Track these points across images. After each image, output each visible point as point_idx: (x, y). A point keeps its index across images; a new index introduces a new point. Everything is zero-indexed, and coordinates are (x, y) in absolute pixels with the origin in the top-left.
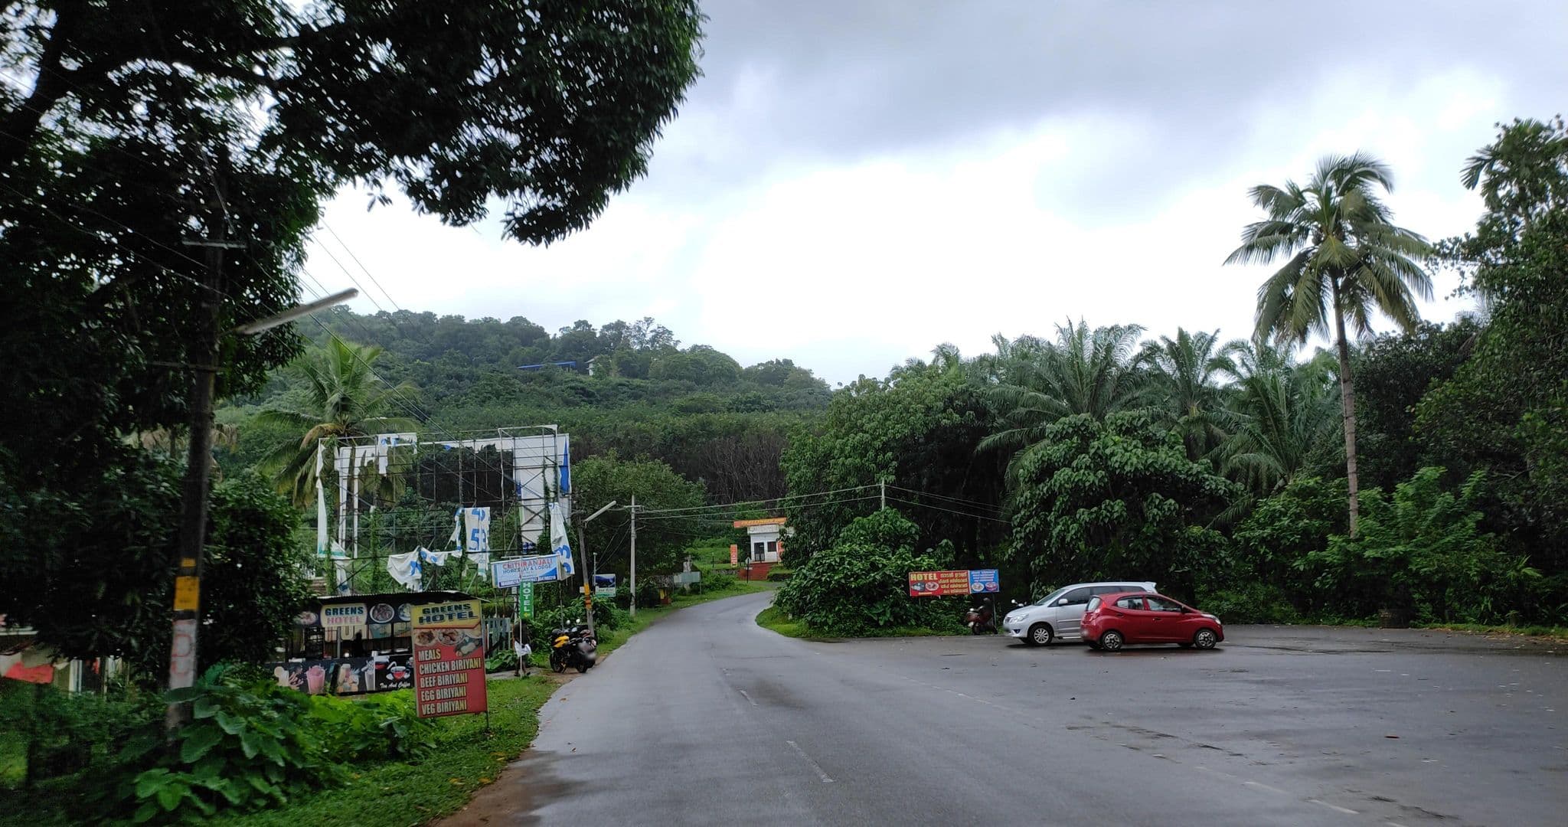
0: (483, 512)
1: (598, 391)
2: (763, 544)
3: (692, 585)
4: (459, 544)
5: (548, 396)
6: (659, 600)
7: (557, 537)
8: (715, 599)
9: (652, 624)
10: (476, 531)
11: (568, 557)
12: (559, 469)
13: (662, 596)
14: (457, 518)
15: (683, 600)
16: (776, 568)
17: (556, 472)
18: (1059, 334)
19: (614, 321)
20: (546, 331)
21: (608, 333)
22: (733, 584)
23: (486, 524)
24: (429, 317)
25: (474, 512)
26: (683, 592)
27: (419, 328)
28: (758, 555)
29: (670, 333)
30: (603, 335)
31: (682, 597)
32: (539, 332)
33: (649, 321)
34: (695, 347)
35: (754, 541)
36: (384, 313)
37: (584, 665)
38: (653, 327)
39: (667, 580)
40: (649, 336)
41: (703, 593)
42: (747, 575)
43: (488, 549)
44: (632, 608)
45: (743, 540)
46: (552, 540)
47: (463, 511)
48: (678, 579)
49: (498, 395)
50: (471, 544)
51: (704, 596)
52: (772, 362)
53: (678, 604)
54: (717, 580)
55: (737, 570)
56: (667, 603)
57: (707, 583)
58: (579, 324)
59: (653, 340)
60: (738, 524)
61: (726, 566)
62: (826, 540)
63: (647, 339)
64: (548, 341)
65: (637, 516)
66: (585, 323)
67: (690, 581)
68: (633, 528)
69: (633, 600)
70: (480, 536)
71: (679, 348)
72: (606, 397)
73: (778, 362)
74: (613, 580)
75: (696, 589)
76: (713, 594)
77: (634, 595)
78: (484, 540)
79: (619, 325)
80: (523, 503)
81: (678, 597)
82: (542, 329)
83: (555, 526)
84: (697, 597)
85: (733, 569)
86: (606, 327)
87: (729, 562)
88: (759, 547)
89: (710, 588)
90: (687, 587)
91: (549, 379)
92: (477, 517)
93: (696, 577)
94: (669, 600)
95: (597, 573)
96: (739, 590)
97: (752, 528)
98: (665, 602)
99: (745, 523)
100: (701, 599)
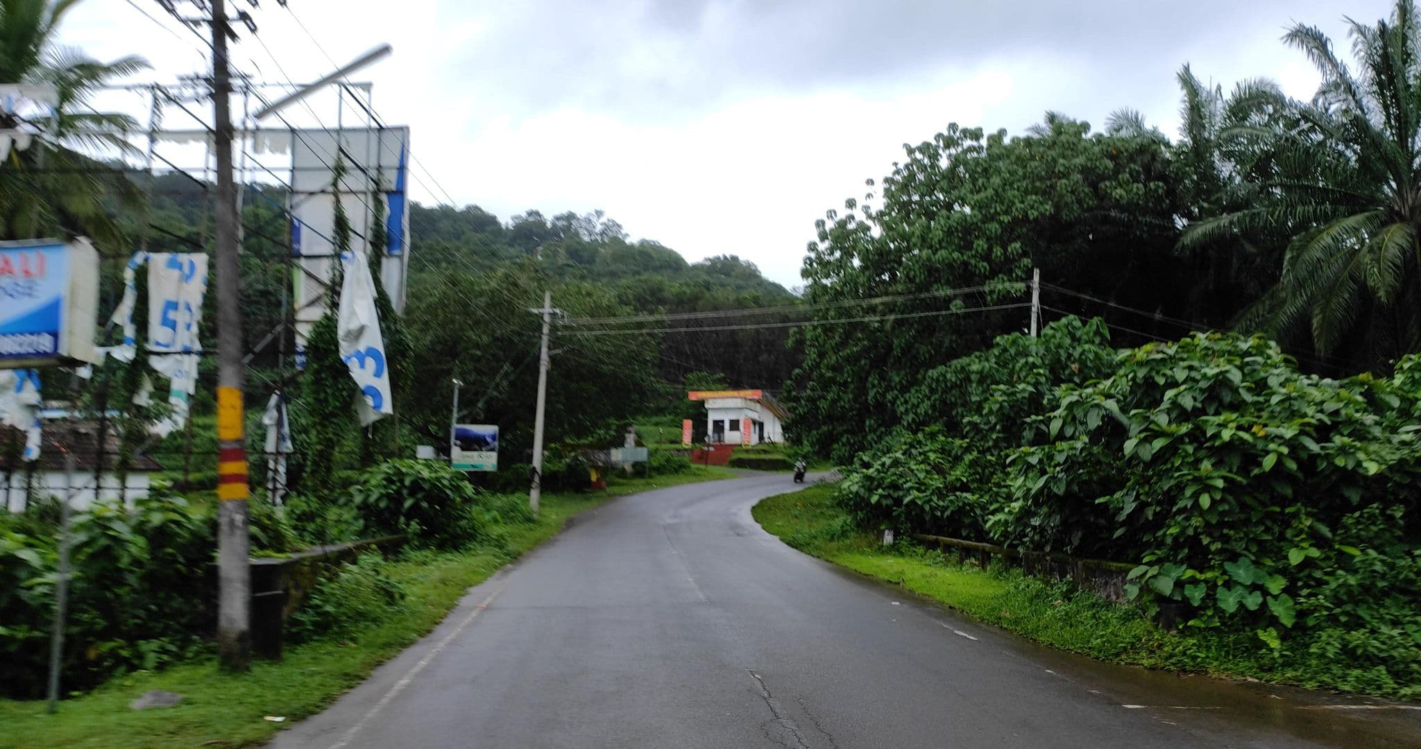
0: (192, 265)
2: (723, 421)
3: (635, 465)
4: (129, 331)
6: (589, 483)
7: (354, 326)
8: (667, 485)
9: (570, 524)
10: (173, 305)
11: (378, 374)
12: (384, 197)
13: (594, 477)
14: (129, 275)
15: (623, 484)
16: (740, 451)
17: (378, 203)
18: (1355, 35)
19: (565, 213)
20: (499, 219)
21: (560, 224)
22: (689, 467)
23: (194, 292)
25: (173, 264)
26: (622, 473)
28: (716, 435)
29: (619, 226)
30: (554, 225)
31: (621, 481)
32: (491, 221)
33: (599, 214)
34: (643, 243)
35: (712, 417)
38: (604, 219)
39: (602, 456)
40: (599, 228)
41: (650, 477)
42: (703, 458)
43: (197, 346)
44: (535, 494)
45: (699, 414)
46: (341, 332)
47: (146, 260)
48: (617, 455)
50: (158, 333)
51: (651, 481)
52: (718, 258)
53: (616, 489)
54: (668, 461)
55: (691, 450)
56: (601, 489)
57: (655, 464)
58: (530, 214)
59: (603, 233)
60: (694, 396)
61: (677, 446)
62: (883, 395)
63: (597, 231)
64: (500, 229)
65: (554, 328)
66: (537, 213)
67: (632, 459)
68: (544, 350)
69: (537, 479)
70: (181, 317)
71: (628, 241)
73: (725, 258)
74: (494, 438)
75: (641, 471)
76: (662, 479)
77: (539, 470)
78: (189, 327)
79: (571, 217)
80: (303, 263)
81: (617, 480)
82: (495, 217)
83: (351, 303)
84: (642, 481)
85: (686, 450)
86: (558, 219)
87: (680, 442)
88: (719, 425)
89: (660, 470)
90: (628, 468)
92: (175, 273)
93: (642, 454)
94: (604, 484)
95: (461, 420)
96: (698, 476)
97: (711, 401)
98: (597, 486)
99: (702, 395)
100: (648, 484)
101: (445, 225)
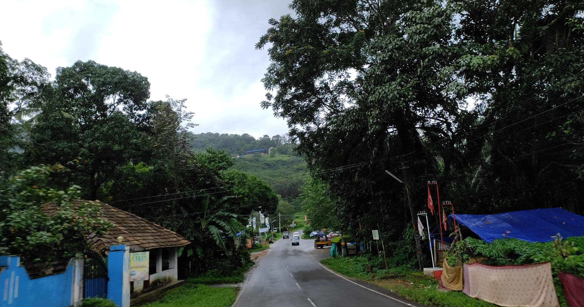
1: (272, 163)
5: (257, 167)
6: (286, 230)
15: (293, 230)
19: (276, 135)
20: (255, 138)
21: (274, 139)
24: (217, 134)
27: (215, 139)
32: (252, 139)
36: (203, 133)
37: (272, 243)
39: (289, 225)
44: (280, 233)
49: (243, 168)
51: (297, 229)
57: (298, 226)
58: (265, 136)
63: (287, 140)
64: (256, 142)
66: (267, 136)
67: (293, 226)
72: (274, 166)
79: (278, 136)
82: (253, 137)
86: (274, 137)
91: (257, 160)
94: (289, 230)
95: (274, 228)
101: (238, 142)
